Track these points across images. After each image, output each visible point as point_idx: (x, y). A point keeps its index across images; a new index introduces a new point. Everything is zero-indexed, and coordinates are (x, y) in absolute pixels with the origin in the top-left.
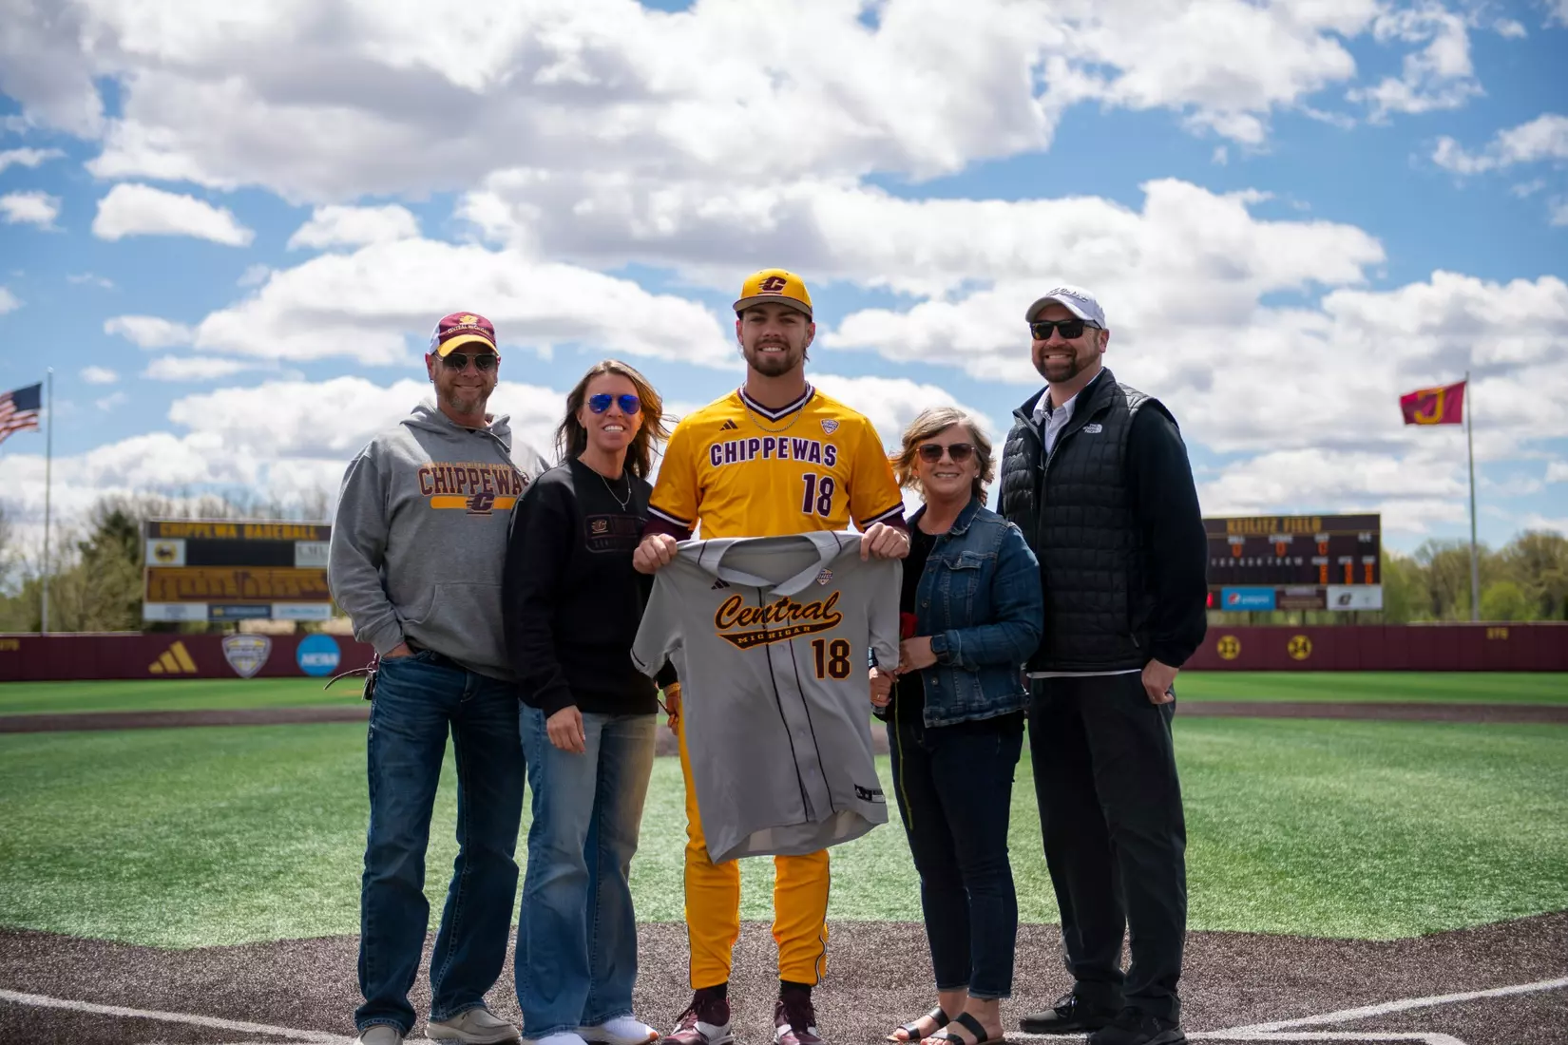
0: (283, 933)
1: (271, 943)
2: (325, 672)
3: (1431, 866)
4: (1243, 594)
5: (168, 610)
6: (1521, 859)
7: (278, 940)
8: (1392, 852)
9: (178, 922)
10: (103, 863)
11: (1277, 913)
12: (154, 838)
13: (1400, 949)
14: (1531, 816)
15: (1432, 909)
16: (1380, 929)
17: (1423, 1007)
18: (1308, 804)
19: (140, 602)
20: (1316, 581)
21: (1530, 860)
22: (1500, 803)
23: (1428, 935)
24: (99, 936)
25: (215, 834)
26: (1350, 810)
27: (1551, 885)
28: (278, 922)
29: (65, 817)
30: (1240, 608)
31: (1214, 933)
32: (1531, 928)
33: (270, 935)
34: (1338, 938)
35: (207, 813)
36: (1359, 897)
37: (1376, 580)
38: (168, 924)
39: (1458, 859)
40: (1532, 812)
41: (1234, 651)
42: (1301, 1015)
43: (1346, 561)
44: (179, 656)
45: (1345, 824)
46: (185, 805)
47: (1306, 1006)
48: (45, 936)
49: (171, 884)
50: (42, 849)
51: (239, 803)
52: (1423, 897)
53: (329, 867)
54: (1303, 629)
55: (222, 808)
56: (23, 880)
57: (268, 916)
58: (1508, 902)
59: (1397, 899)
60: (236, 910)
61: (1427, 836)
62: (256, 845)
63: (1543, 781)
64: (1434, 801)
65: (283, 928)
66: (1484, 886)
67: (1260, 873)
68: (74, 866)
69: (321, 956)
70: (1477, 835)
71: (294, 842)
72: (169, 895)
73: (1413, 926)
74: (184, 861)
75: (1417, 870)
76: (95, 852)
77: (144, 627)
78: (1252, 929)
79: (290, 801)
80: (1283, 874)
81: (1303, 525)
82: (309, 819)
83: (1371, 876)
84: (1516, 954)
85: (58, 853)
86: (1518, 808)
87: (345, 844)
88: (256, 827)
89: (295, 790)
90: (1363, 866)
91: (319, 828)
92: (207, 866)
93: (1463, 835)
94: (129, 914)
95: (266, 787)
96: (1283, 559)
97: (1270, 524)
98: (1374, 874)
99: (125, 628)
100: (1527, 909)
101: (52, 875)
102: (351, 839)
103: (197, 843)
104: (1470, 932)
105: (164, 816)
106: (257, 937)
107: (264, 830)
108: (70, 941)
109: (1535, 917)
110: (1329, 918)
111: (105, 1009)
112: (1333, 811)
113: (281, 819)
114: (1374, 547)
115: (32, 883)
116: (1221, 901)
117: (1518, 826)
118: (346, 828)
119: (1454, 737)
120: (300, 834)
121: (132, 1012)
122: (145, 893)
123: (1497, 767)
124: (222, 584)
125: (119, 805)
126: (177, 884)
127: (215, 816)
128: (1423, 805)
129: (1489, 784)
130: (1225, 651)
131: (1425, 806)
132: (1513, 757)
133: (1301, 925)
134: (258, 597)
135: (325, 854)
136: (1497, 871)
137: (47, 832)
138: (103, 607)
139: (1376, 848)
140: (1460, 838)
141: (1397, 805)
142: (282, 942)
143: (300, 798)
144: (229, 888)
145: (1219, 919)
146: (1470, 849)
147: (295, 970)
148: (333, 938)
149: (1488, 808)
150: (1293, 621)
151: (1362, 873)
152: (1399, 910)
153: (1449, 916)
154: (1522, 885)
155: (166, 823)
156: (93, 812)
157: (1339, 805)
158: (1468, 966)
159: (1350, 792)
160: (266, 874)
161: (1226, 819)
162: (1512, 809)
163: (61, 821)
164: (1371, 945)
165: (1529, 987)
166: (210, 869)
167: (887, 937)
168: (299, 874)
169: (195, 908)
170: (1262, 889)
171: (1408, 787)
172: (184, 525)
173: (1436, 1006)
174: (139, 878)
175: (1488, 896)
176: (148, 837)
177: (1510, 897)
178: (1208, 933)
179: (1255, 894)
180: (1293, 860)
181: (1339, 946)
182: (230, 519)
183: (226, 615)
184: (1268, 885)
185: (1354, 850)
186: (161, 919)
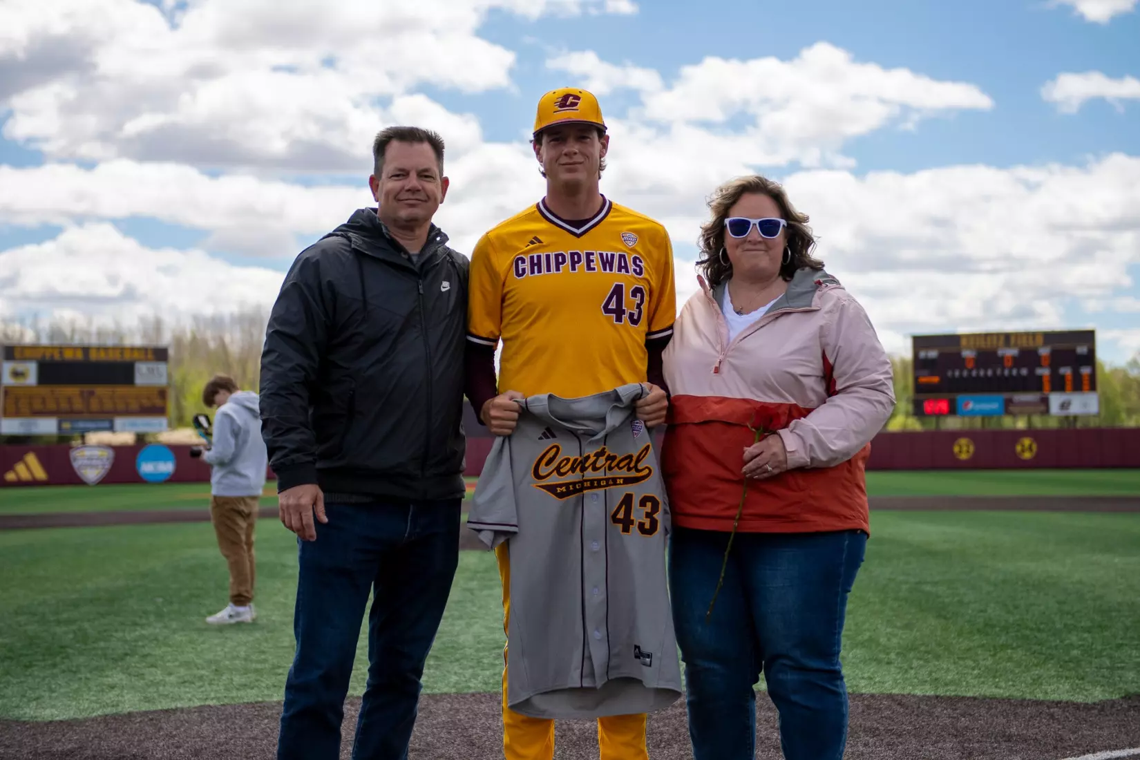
0: (131, 707)
1: (120, 715)
2: (163, 478)
3: (1133, 638)
4: (976, 401)
5: (21, 424)
7: (126, 713)
8: (1100, 626)
9: (37, 699)
11: (997, 680)
12: (15, 626)
13: (1102, 709)
15: (1132, 675)
16: (1086, 693)
18: (1028, 586)
20: (1039, 388)
23: (1127, 697)
25: (69, 622)
26: (1065, 591)
28: (126, 698)
30: (973, 414)
31: (942, 698)
33: (119, 709)
34: (1049, 701)
35: (61, 604)
36: (1068, 665)
37: (1093, 387)
38: (29, 701)
41: (968, 452)
43: (1066, 371)
44: (31, 467)
45: (1060, 603)
46: (41, 598)
49: (31, 666)
51: (88, 595)
52: (1124, 665)
53: (169, 649)
54: (1030, 432)
55: (75, 599)
57: (117, 693)
59: (1102, 667)
60: (88, 688)
61: (1131, 613)
62: (105, 631)
65: (130, 702)
67: (983, 646)
69: (165, 726)
71: (138, 628)
72: (30, 675)
73: (1114, 690)
74: (42, 646)
75: (1121, 642)
78: (975, 693)
79: (134, 593)
80: (1004, 647)
81: (1028, 339)
82: (150, 608)
83: (1078, 647)
87: (183, 630)
88: (104, 616)
89: (138, 582)
90: (1074, 638)
91: (160, 615)
92: (63, 650)
95: (113, 580)
96: (1011, 369)
97: (998, 340)
98: (1083, 645)
102: (188, 625)
103: (53, 630)
105: (23, 606)
106: (108, 711)
107: (112, 618)
110: (1041, 684)
112: (1050, 592)
113: (127, 608)
114: (1090, 359)
116: (948, 670)
118: (184, 615)
120: (143, 621)
122: (9, 673)
124: (69, 400)
126: (35, 665)
127: (68, 606)
128: (1129, 585)
130: (960, 452)
131: (1131, 586)
133: (1018, 690)
134: (102, 412)
135: (166, 638)
139: (1086, 623)
141: (1106, 585)
142: (130, 715)
143: (142, 590)
144: (83, 669)
145: (946, 685)
147: (142, 738)
148: (175, 710)
150: (1021, 424)
151: (1072, 644)
152: (1103, 676)
155: (24, 613)
157: (1055, 586)
159: (1065, 575)
160: (114, 656)
161: (956, 599)
164: (1077, 706)
166: (65, 652)
168: (143, 656)
169: (53, 686)
170: (984, 659)
171: (1116, 569)
172: (34, 347)
176: (9, 626)
178: (937, 697)
179: (978, 664)
180: (1013, 634)
181: (1049, 707)
182: (77, 341)
183: (73, 429)
184: (991, 655)
185: (1065, 625)
186: (23, 696)
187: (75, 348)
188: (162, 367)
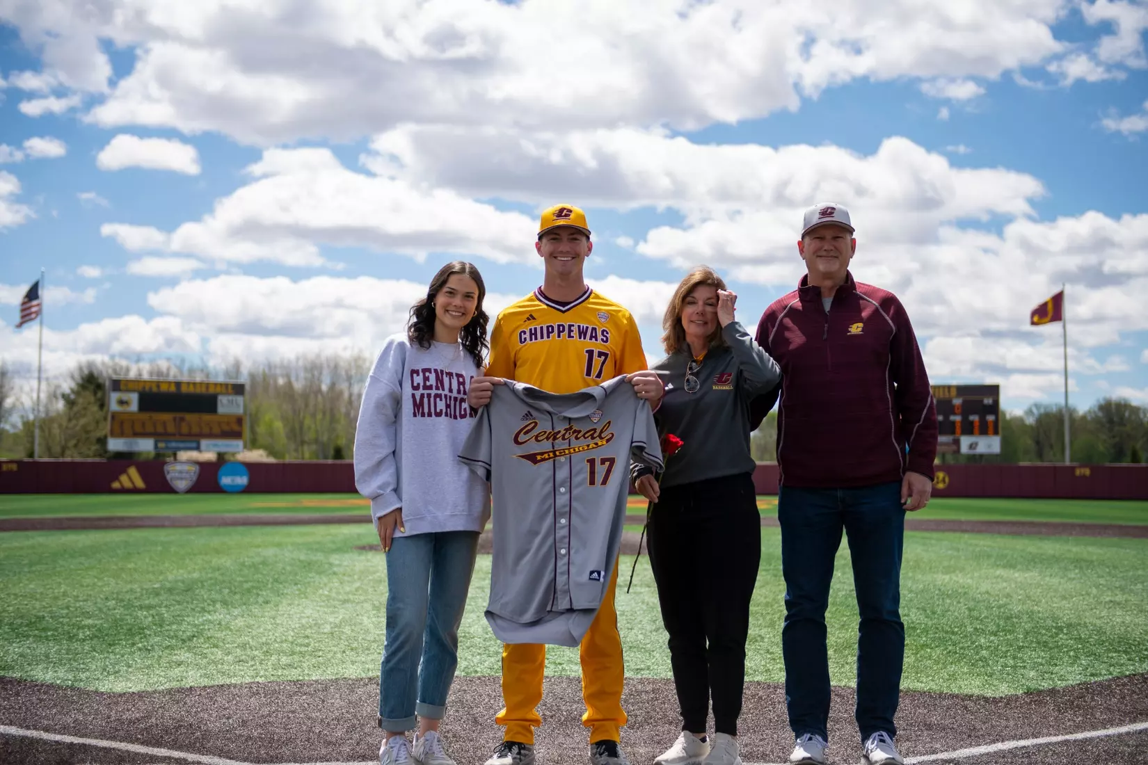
0: (193, 682)
1: (183, 689)
2: (238, 489)
3: (1032, 641)
5: (125, 443)
6: (1096, 637)
7: (189, 687)
8: (1004, 630)
9: (117, 672)
10: (66, 628)
11: (919, 675)
12: (105, 610)
13: (1008, 703)
14: (1105, 604)
15: (1032, 674)
16: (994, 688)
17: (1024, 747)
18: (943, 595)
19: (106, 437)
20: (953, 432)
21: (1104, 638)
22: (1083, 595)
23: (1028, 693)
24: (58, 682)
26: (974, 599)
27: (1119, 656)
28: (189, 674)
29: (42, 593)
32: (1104, 688)
33: (183, 683)
35: (144, 592)
36: (977, 664)
37: (996, 433)
38: (109, 674)
39: (1052, 636)
40: (1106, 602)
42: (934, 752)
43: (974, 418)
44: (133, 477)
45: (970, 610)
46: (129, 586)
47: (938, 746)
48: (19, 682)
49: (114, 645)
50: (22, 617)
51: (168, 585)
52: (1026, 664)
53: (230, 633)
54: (943, 467)
55: (157, 588)
56: (6, 639)
57: (182, 669)
58: (1087, 669)
59: (1006, 666)
60: (159, 664)
61: (1030, 619)
62: (178, 616)
63: (1114, 579)
64: (1035, 593)
65: (193, 678)
66: (1070, 656)
68: (45, 630)
69: (219, 699)
70: (1065, 619)
71: (206, 614)
72: (112, 652)
73: (1018, 686)
74: (125, 627)
75: (1021, 644)
76: (61, 620)
77: (107, 455)
79: (205, 584)
80: (925, 646)
81: (944, 391)
82: (218, 597)
83: (988, 648)
84: (1092, 708)
85: (33, 620)
86: (1096, 599)
87: (243, 616)
88: (179, 603)
89: (210, 575)
90: (983, 641)
91: (225, 603)
92: (141, 631)
93: (1055, 619)
94: (82, 666)
95: (189, 573)
98: (990, 647)
99: (95, 456)
100: (1101, 674)
101: (28, 637)
102: (248, 613)
103: (135, 613)
104: (1059, 691)
105: (113, 593)
106: (175, 685)
107: (185, 604)
108: (37, 685)
109: (1106, 680)
110: (956, 679)
111: (58, 737)
112: (961, 600)
113: (198, 597)
114: (995, 408)
115: (13, 642)
117: (1095, 613)
118: (245, 604)
119: (1050, 547)
120: (211, 608)
121: (76, 740)
122: (95, 651)
123: (1081, 568)
124: (164, 424)
125: (82, 586)
126: (119, 644)
127: (150, 594)
128: (1027, 596)
129: (1074, 582)
131: (1029, 597)
132: (1092, 562)
133: (937, 684)
135: (228, 623)
136: (1080, 646)
137: (27, 605)
138: (78, 441)
139: (992, 628)
140: (1053, 621)
141: (1008, 596)
142: (191, 688)
143: (213, 581)
144: (156, 648)
146: (1060, 629)
147: (199, 710)
148: (229, 686)
149: (1074, 599)
151: (981, 646)
152: (1008, 674)
153: (1044, 679)
154: (1097, 657)
155: (114, 599)
156: (62, 590)
157: (966, 596)
158: (1058, 717)
159: (974, 586)
160: (183, 638)
162: (1091, 600)
163: (38, 596)
164: (986, 699)
165: (1101, 733)
166: (144, 633)
167: (634, 689)
168: (208, 638)
169: (130, 662)
171: (1016, 582)
172: (138, 382)
173: (1033, 746)
174: (91, 639)
175: (1072, 665)
176: (100, 610)
177: (1089, 665)
180: (932, 636)
181: (963, 700)
182: (171, 378)
183: (167, 448)
184: (912, 654)
185: (976, 629)
186: (104, 670)
187: (170, 383)
188: (240, 399)
